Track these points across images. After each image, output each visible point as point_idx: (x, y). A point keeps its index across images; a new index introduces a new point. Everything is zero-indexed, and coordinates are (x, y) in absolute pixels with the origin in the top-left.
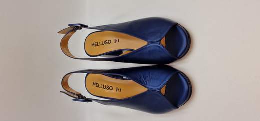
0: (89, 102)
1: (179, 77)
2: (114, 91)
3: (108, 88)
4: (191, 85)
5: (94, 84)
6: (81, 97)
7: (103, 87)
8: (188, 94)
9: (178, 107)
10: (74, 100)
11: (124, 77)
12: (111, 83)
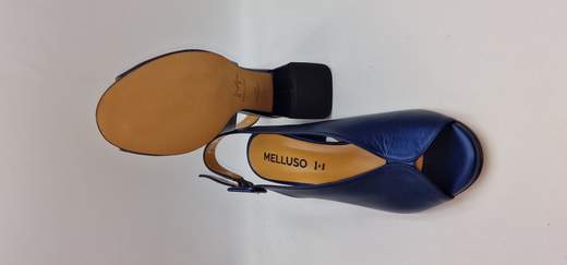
0: (261, 194)
1: (455, 133)
2: (310, 169)
3: (296, 163)
4: (481, 149)
5: (267, 157)
6: (243, 186)
7: (284, 161)
8: (473, 170)
9: (453, 197)
10: (229, 190)
11: (329, 139)
12: (304, 152)
